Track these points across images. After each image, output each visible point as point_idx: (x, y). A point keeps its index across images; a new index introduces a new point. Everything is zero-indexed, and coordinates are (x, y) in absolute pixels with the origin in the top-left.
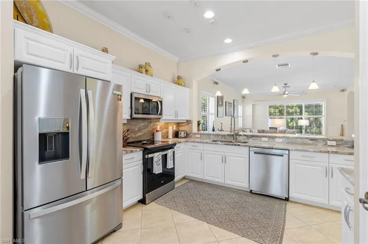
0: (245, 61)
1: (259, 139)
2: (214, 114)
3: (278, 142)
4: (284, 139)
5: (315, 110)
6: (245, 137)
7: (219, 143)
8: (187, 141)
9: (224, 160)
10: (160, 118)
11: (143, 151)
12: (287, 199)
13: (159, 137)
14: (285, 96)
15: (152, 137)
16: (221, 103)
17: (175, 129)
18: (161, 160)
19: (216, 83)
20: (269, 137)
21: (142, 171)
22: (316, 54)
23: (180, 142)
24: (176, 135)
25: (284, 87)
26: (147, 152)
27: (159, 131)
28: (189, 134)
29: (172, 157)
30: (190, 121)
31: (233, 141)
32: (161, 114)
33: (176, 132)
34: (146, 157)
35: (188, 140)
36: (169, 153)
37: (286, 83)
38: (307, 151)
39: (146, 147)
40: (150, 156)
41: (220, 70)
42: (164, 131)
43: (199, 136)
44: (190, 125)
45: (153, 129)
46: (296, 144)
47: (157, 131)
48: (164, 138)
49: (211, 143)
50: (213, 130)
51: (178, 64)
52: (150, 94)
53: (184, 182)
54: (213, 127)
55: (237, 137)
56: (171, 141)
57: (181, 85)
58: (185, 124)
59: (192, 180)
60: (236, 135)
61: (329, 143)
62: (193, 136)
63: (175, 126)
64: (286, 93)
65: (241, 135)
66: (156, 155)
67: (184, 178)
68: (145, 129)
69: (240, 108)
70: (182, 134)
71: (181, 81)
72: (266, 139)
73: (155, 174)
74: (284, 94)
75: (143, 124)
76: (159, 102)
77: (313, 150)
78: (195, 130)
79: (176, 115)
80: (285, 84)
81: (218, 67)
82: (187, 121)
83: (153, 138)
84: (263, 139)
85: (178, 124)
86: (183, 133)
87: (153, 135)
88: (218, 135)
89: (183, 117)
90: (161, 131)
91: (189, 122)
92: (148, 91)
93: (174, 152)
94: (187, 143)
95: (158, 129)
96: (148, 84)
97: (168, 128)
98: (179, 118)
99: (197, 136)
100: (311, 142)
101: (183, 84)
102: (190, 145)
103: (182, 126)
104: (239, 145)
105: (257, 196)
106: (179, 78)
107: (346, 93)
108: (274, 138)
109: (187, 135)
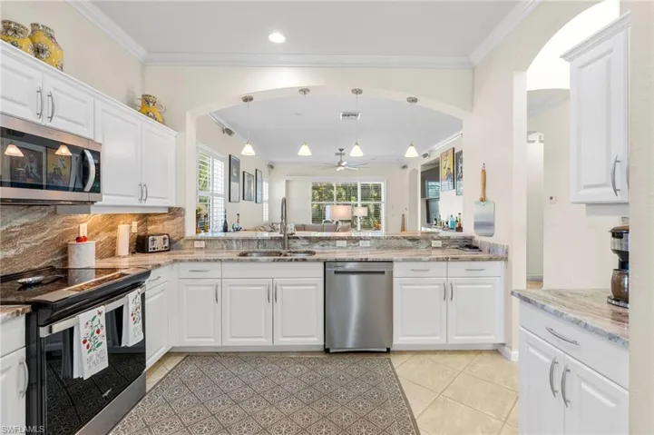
0: (305, 91)
1: (331, 243)
2: (224, 196)
3: (362, 248)
4: (373, 242)
5: (372, 193)
6: (306, 242)
7: (255, 256)
8: (175, 261)
9: (272, 296)
10: (93, 202)
11: (28, 316)
12: (388, 351)
13: (85, 258)
14: (339, 169)
15: (60, 257)
16: (235, 174)
17: (135, 229)
18: (103, 332)
19: (229, 132)
20: (350, 239)
21: (23, 386)
22: (414, 100)
23: (159, 265)
24: (140, 245)
25: (337, 154)
26: (44, 314)
27: (85, 239)
28: (175, 242)
29: (140, 310)
30: (179, 209)
31: (283, 251)
32: (96, 189)
33: (139, 237)
34: (44, 332)
35: (178, 257)
36: (131, 301)
37: (342, 147)
38: (420, 260)
39: (38, 298)
40: (59, 327)
41: (251, 99)
42: (103, 237)
43: (203, 244)
44: (179, 219)
45: (63, 236)
46: (390, 248)
47: (79, 239)
48: (101, 258)
49: (238, 261)
50: (225, 230)
51: (144, 65)
52: (53, 124)
53: (170, 364)
54: (225, 222)
55: (291, 242)
56: (127, 263)
57: (154, 117)
58: (165, 217)
59: (189, 356)
60: (289, 238)
61: (434, 243)
62: (188, 245)
63: (135, 224)
64: (343, 164)
65: (298, 238)
66: (84, 317)
67: (168, 355)
68: (28, 234)
69: (266, 185)
70: (159, 243)
71: (153, 109)
72: (344, 243)
73: (80, 379)
74: (339, 165)
75: (24, 220)
76: (89, 155)
77: (427, 258)
78: (190, 230)
79: (144, 194)
80: (341, 150)
81: (247, 92)
82: (170, 209)
83: (65, 260)
84: (339, 243)
85: (145, 218)
86: (159, 239)
87: (65, 251)
88: (250, 240)
89: (158, 200)
90: (92, 238)
91: (174, 213)
92: (48, 112)
93: (143, 296)
94: (176, 265)
95: (83, 233)
96: (46, 91)
97: (114, 229)
98: (150, 202)
99: (197, 244)
100: (410, 244)
101: (158, 116)
102: (184, 269)
103: (154, 222)
104: (304, 260)
105: (340, 356)
106: (147, 100)
107: (408, 171)
108: (357, 240)
109: (172, 245)
